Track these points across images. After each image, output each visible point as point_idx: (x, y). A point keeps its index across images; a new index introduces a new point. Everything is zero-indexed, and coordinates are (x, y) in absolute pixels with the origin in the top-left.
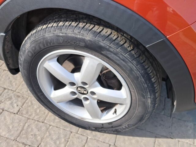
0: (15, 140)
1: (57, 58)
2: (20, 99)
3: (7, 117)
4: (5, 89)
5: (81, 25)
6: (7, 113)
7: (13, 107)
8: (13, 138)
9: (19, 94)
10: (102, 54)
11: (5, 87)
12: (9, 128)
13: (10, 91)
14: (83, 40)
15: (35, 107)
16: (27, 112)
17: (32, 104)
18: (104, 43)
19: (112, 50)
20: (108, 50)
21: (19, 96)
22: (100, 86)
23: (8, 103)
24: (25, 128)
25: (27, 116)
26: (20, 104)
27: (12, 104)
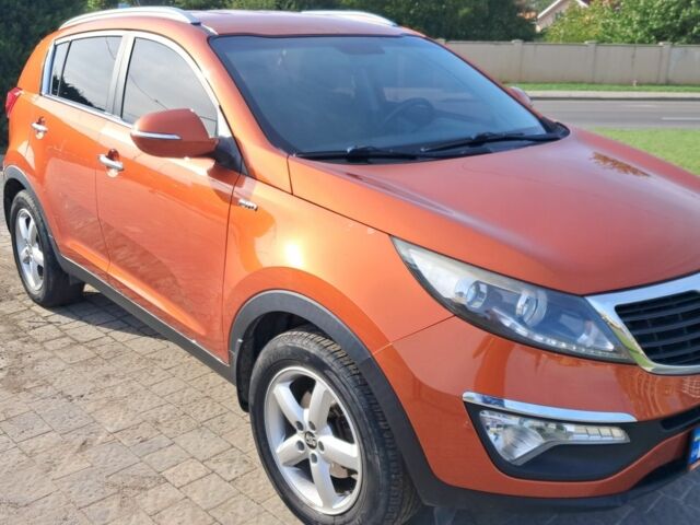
0: (206, 511)
1: (289, 383)
2: (245, 466)
3: (213, 482)
4: (233, 447)
5: (312, 336)
6: (216, 476)
7: (229, 472)
8: (204, 508)
9: (248, 459)
10: (324, 374)
11: (235, 444)
12: (207, 495)
13: (238, 452)
14: (308, 353)
15: (260, 482)
16: (245, 485)
17: (258, 477)
18: (328, 360)
19: (334, 369)
20: (330, 370)
21: (246, 462)
22: (331, 433)
23: (225, 465)
24: (229, 502)
25: (241, 490)
26: (241, 471)
27: (229, 468)
